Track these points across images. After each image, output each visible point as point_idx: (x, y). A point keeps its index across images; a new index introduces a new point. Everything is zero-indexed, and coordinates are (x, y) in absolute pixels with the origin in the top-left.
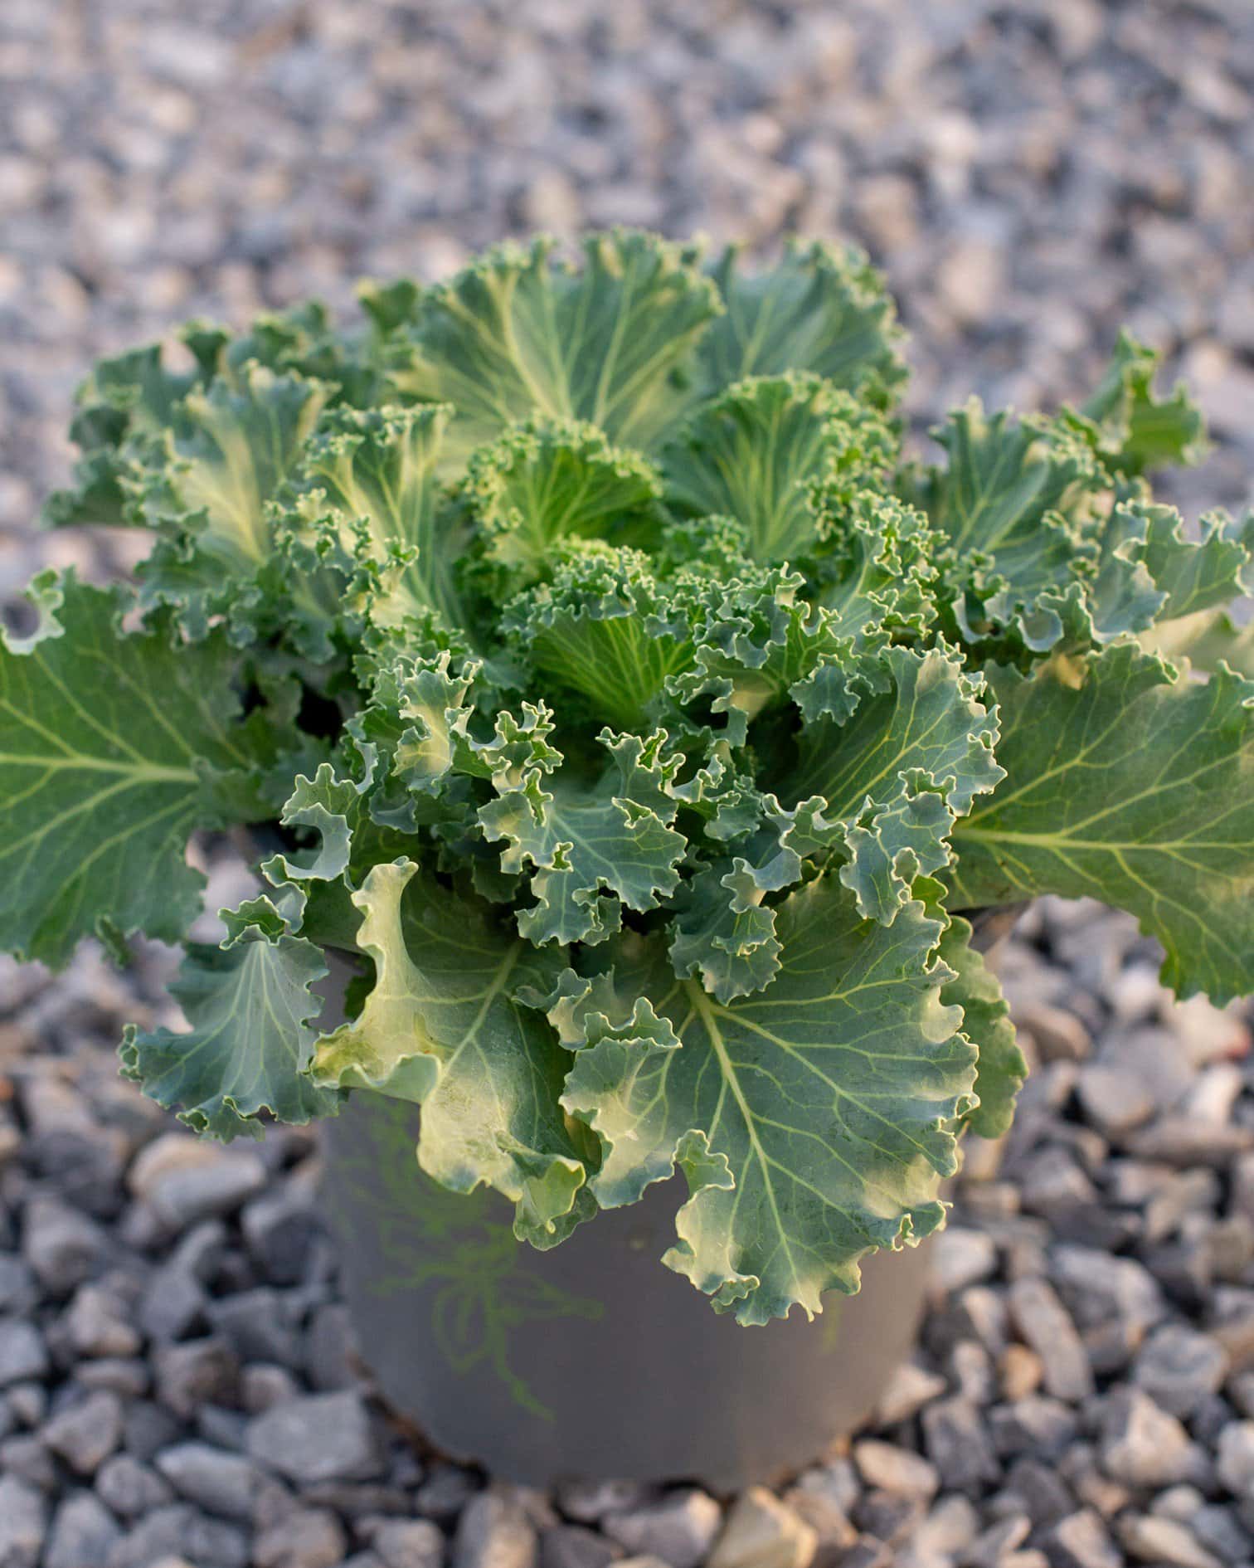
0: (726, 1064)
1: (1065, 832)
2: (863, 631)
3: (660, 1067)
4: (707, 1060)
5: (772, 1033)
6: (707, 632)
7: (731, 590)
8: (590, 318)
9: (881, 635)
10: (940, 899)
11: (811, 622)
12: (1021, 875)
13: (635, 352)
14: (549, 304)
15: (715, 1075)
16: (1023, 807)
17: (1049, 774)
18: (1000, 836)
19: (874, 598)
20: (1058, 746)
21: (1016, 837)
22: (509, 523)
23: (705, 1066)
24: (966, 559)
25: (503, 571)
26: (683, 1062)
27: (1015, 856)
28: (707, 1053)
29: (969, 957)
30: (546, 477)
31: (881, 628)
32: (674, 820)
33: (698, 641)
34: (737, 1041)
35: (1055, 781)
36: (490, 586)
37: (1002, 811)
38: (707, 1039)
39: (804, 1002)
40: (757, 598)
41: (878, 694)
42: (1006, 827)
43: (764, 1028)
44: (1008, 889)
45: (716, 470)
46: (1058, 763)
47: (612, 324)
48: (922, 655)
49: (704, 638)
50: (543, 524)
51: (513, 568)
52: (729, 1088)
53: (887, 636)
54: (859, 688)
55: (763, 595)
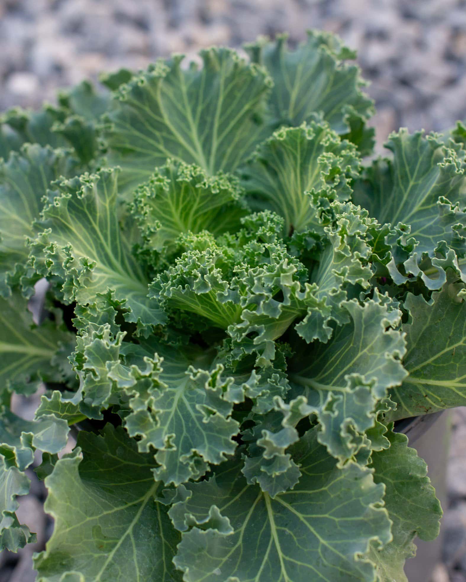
0: (274, 527)
1: (458, 379)
2: (331, 294)
3: (241, 527)
4: (265, 525)
5: (295, 509)
6: (247, 302)
7: (259, 276)
8: (206, 93)
9: (341, 293)
10: (384, 433)
11: (303, 291)
12: (436, 401)
13: (229, 111)
14: (184, 89)
15: (268, 534)
16: (435, 366)
17: (447, 349)
18: (424, 381)
19: (336, 273)
20: (451, 334)
21: (432, 382)
22: (155, 229)
23: (264, 528)
24: (397, 228)
25: (156, 254)
26: (253, 525)
27: (432, 392)
28: (264, 521)
29: (409, 451)
30: (178, 195)
31: (340, 290)
32: (230, 414)
33: (243, 307)
34: (279, 514)
35: (451, 353)
36: (151, 260)
37: (424, 368)
38: (266, 512)
39: (311, 492)
40: (273, 278)
41: (343, 325)
42: (426, 377)
43: (292, 506)
44: (430, 408)
45: (275, 174)
46: (451, 344)
47: (218, 96)
48: (363, 305)
49: (246, 305)
50: (181, 217)
51: (160, 252)
52: (274, 542)
53: (344, 293)
54: (331, 324)
55: (275, 278)
